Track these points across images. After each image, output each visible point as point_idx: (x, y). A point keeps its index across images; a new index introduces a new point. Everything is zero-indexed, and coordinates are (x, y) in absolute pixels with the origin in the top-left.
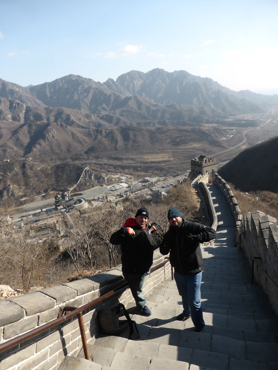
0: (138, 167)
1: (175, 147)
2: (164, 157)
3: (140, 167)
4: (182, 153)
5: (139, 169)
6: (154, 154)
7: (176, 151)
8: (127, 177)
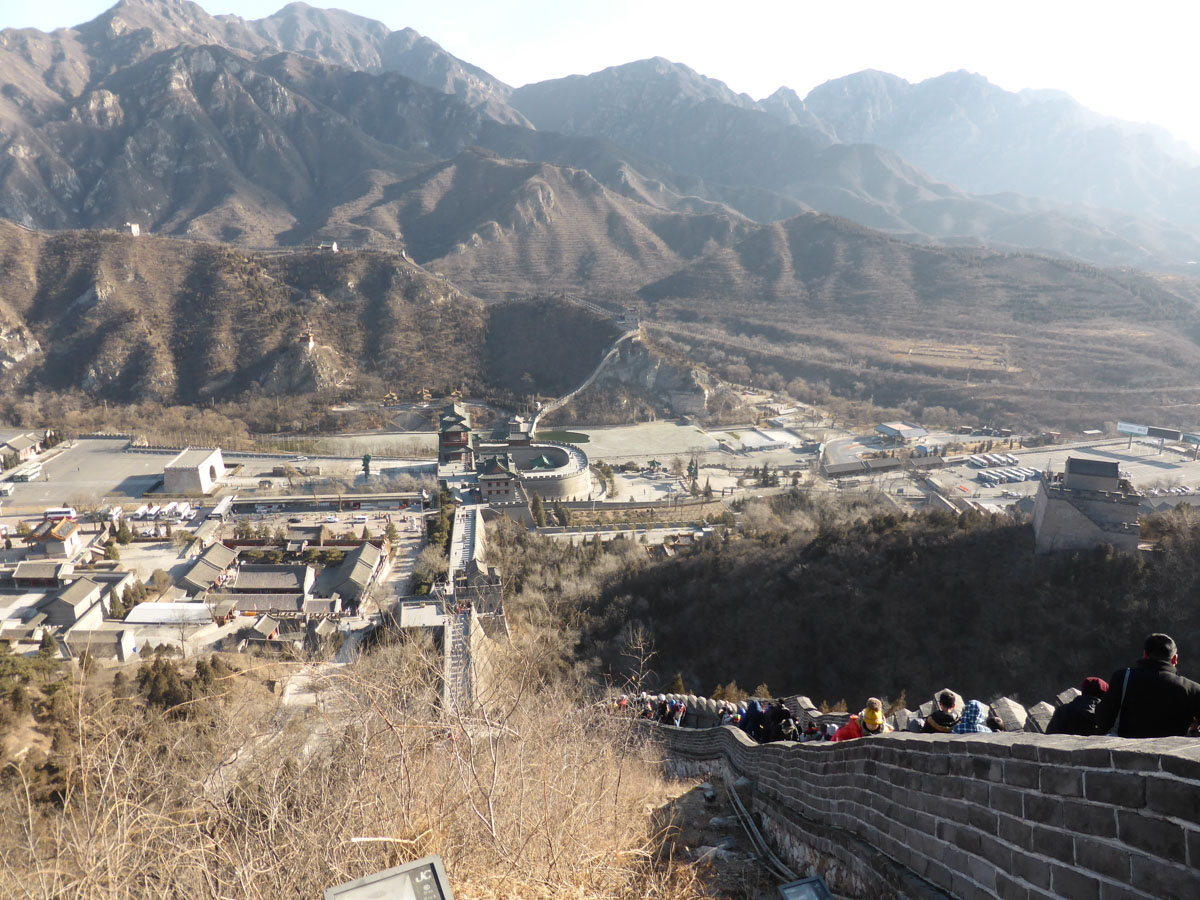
0: (854, 376)
1: (1030, 326)
2: (977, 358)
3: (863, 378)
4: (1062, 355)
5: (860, 385)
6: (932, 337)
7: (1031, 340)
8: (798, 407)
